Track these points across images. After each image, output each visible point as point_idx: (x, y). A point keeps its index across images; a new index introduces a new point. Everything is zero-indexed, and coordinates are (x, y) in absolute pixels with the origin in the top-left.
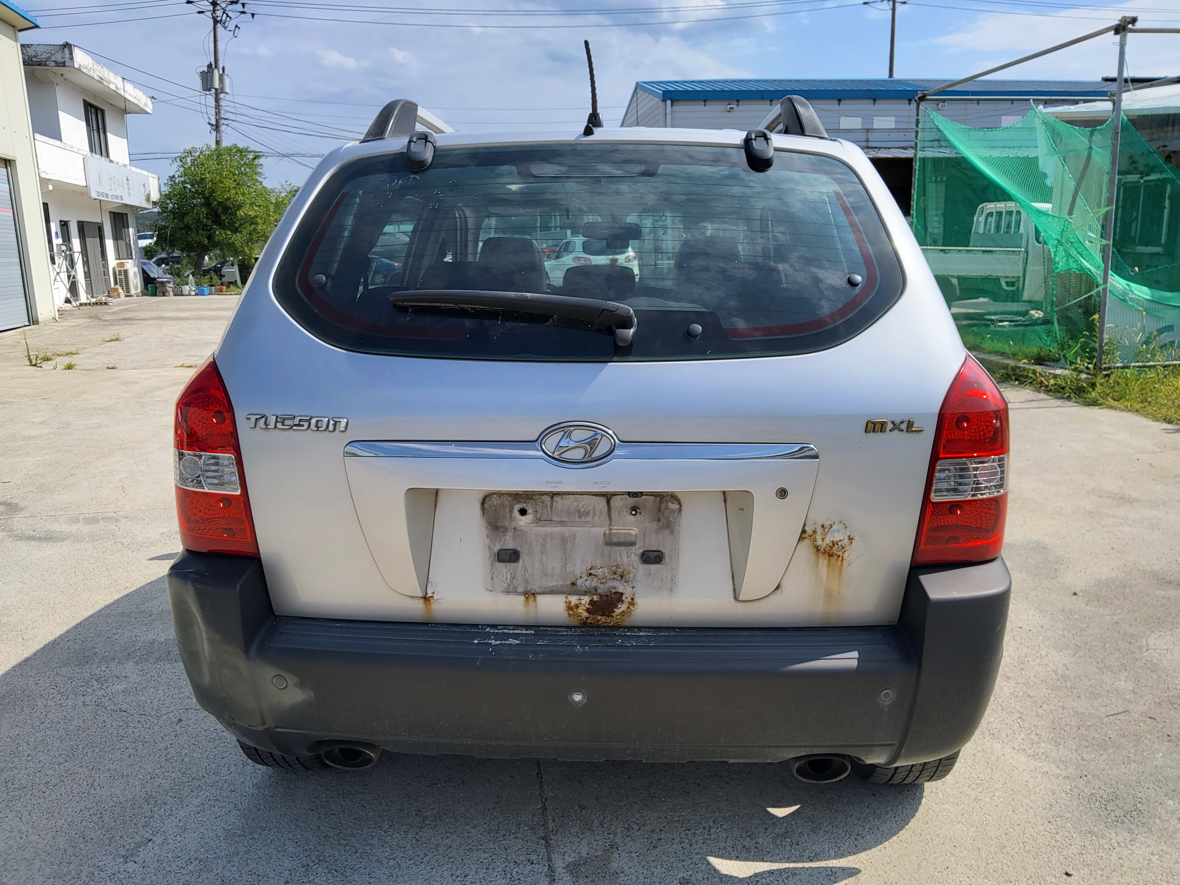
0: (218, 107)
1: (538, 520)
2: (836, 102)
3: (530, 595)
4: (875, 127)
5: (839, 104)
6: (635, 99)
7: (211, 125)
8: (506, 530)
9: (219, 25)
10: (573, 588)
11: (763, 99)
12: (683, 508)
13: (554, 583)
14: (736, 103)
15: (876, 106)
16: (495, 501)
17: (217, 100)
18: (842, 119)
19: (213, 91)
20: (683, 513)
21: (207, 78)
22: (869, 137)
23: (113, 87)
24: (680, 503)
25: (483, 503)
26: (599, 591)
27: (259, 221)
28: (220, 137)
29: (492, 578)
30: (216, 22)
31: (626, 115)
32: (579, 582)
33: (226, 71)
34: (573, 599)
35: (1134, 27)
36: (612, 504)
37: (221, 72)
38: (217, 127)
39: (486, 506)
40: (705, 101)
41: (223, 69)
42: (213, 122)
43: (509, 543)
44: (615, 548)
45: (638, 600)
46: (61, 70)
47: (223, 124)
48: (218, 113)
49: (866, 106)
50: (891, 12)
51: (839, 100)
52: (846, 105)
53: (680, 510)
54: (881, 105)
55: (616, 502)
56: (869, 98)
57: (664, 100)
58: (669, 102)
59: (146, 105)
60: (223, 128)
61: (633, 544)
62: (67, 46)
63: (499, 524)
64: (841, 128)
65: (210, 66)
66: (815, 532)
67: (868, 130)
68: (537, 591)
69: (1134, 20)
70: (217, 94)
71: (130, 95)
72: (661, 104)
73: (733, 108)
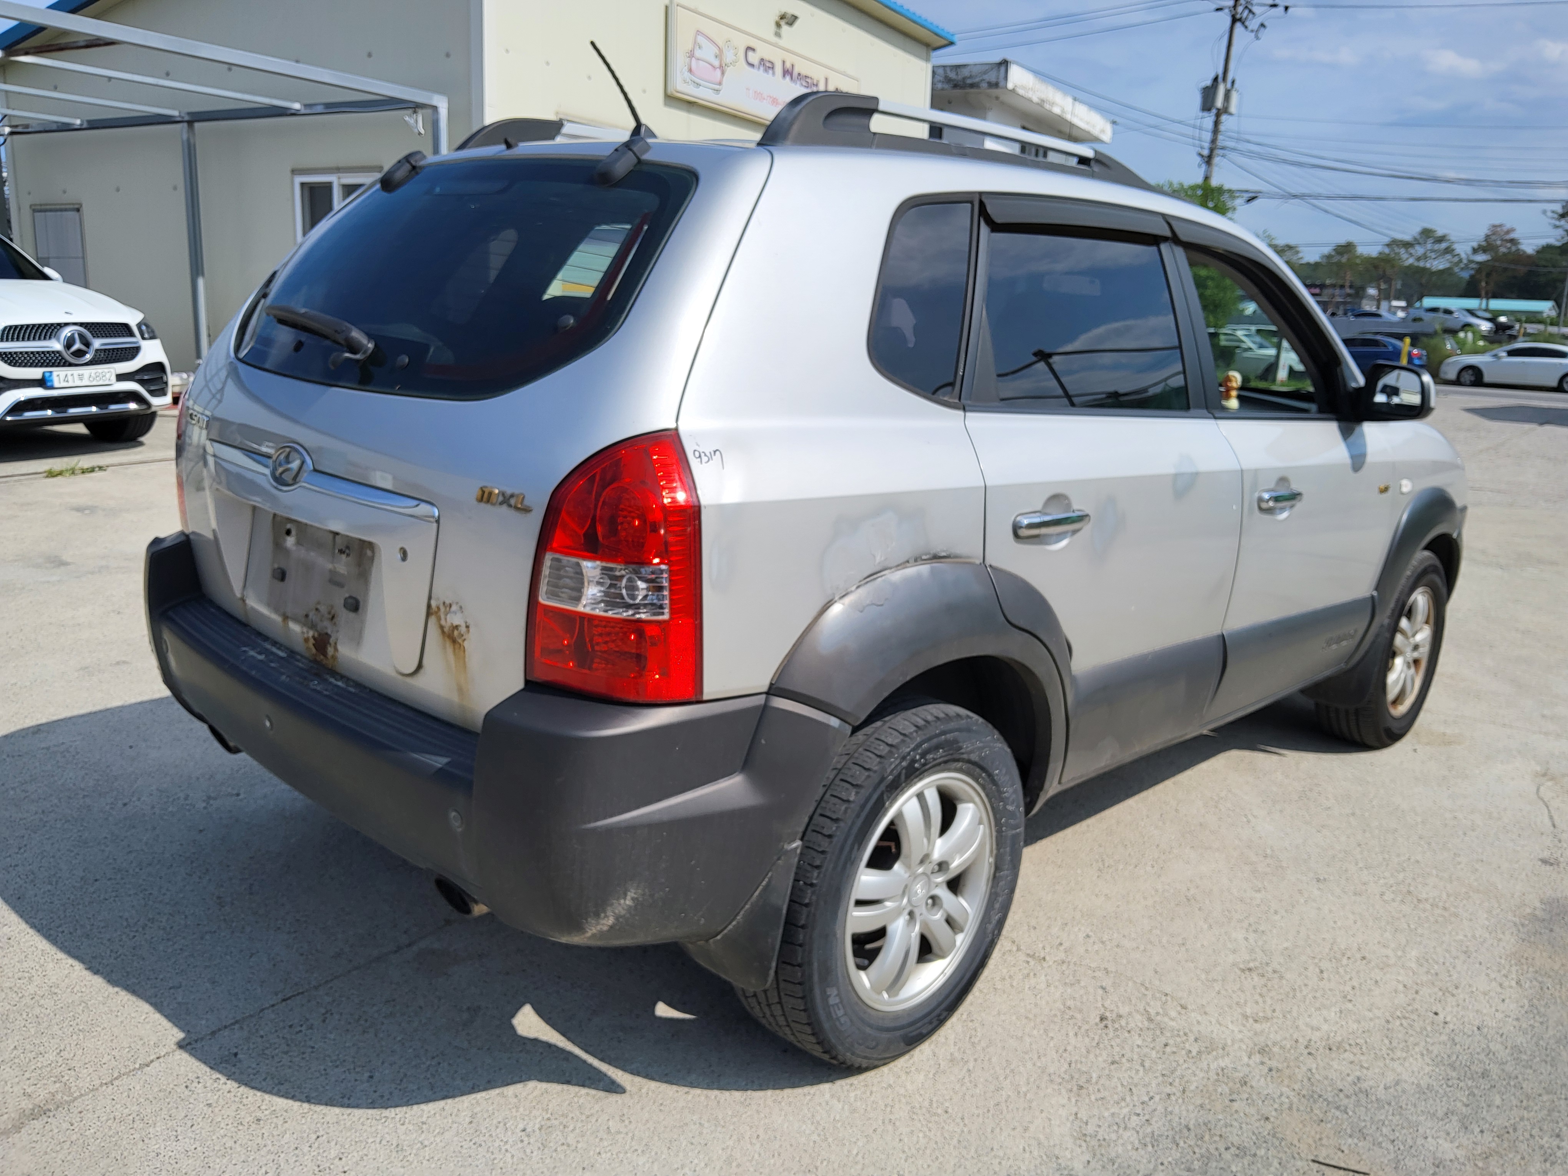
0: (1216, 130)
7: (1202, 156)
9: (1238, 25)
17: (1217, 123)
19: (1214, 111)
21: (1208, 94)
23: (1056, 110)
27: (1210, 283)
28: (1211, 172)
30: (1234, 20)
33: (1236, 85)
37: (1229, 85)
38: (1208, 160)
41: (1233, 82)
42: (1206, 152)
46: (994, 92)
47: (1218, 155)
48: (1214, 141)
59: (1103, 131)
60: (1216, 160)
62: (1005, 63)
65: (1216, 79)
66: (438, 608)
70: (1218, 115)
71: (1081, 120)
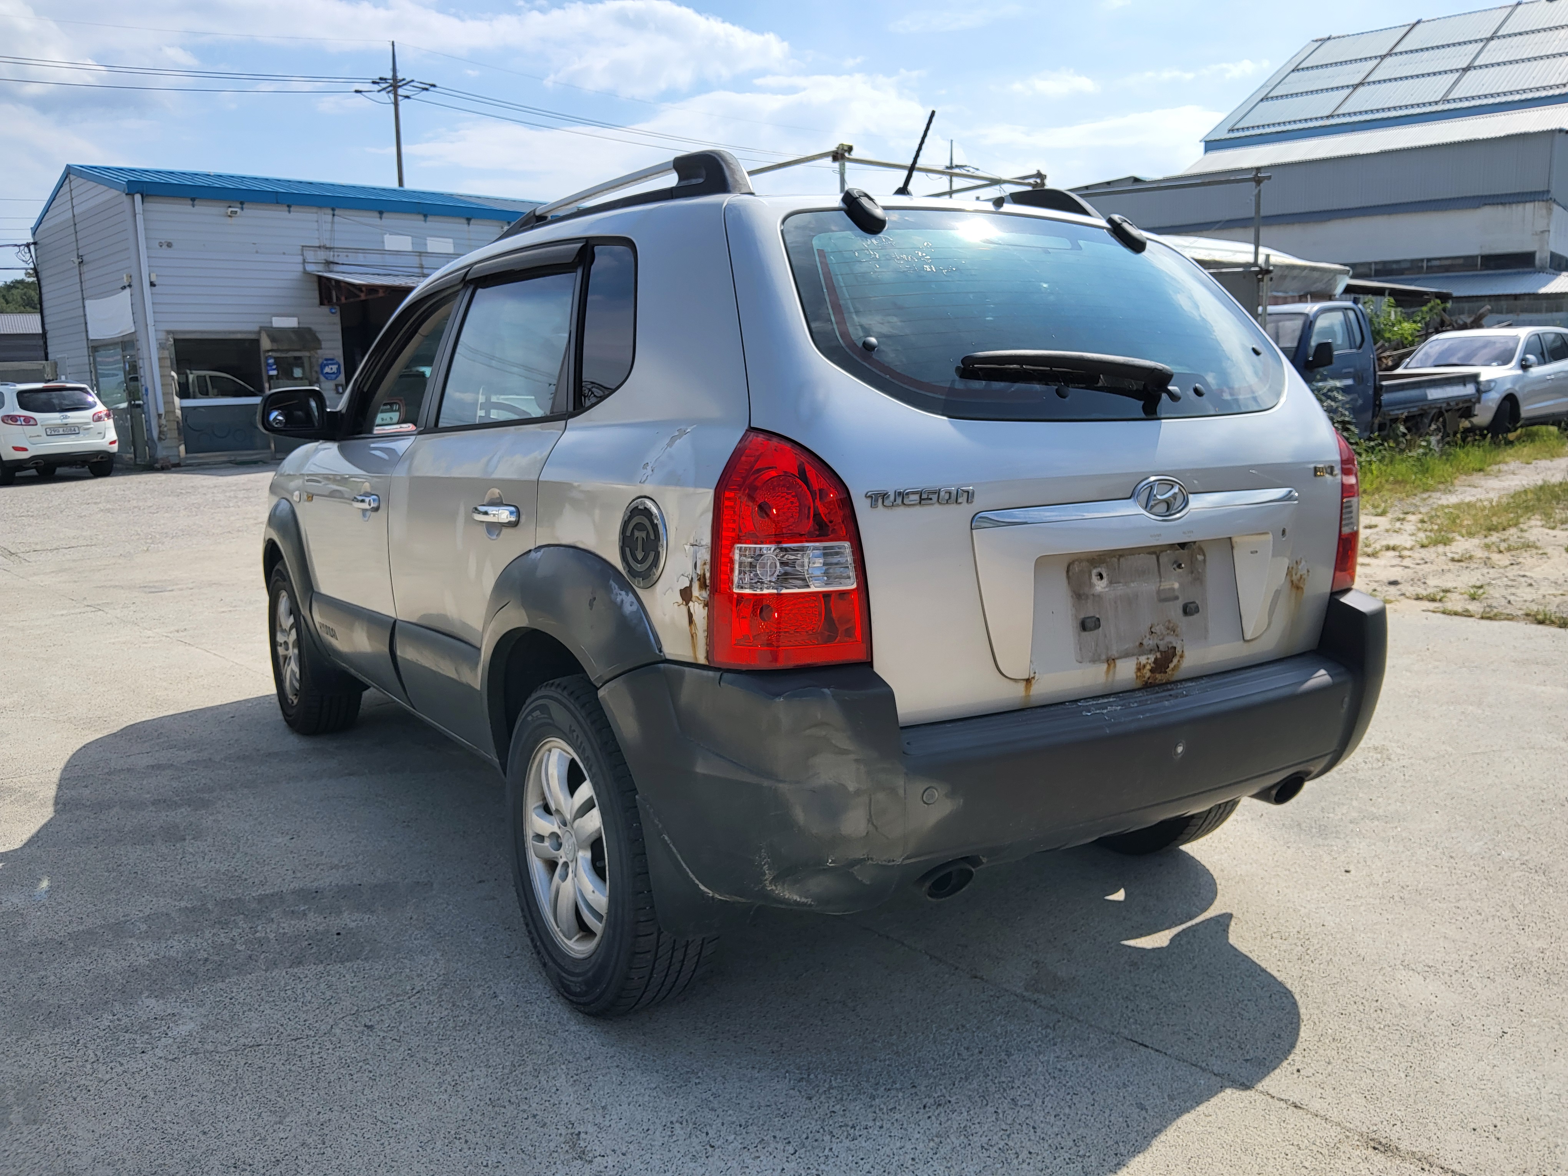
1: (1111, 582)
2: (377, 215)
3: (1111, 661)
4: (429, 250)
5: (381, 218)
6: (66, 188)
8: (1087, 597)
10: (1141, 649)
11: (277, 203)
12: (1208, 558)
13: (1127, 646)
14: (240, 206)
15: (428, 223)
16: (1076, 568)
18: (387, 237)
20: (1208, 563)
22: (424, 263)
24: (1204, 555)
25: (1068, 572)
26: (1161, 648)
29: (1080, 649)
31: (46, 211)
32: (1145, 642)
34: (1143, 660)
35: (850, 157)
36: (1161, 561)
39: (1070, 573)
40: (193, 200)
43: (1090, 611)
44: (1166, 604)
45: (1186, 654)
49: (417, 222)
50: (392, 107)
51: (381, 213)
52: (389, 220)
53: (1204, 561)
54: (434, 223)
55: (1164, 559)
56: (419, 213)
57: (130, 194)
58: (138, 197)
61: (1177, 598)
63: (1081, 592)
64: (387, 248)
66: (1292, 568)
67: (420, 254)
68: (1116, 655)
69: (850, 149)
72: (126, 199)
73: (236, 212)
